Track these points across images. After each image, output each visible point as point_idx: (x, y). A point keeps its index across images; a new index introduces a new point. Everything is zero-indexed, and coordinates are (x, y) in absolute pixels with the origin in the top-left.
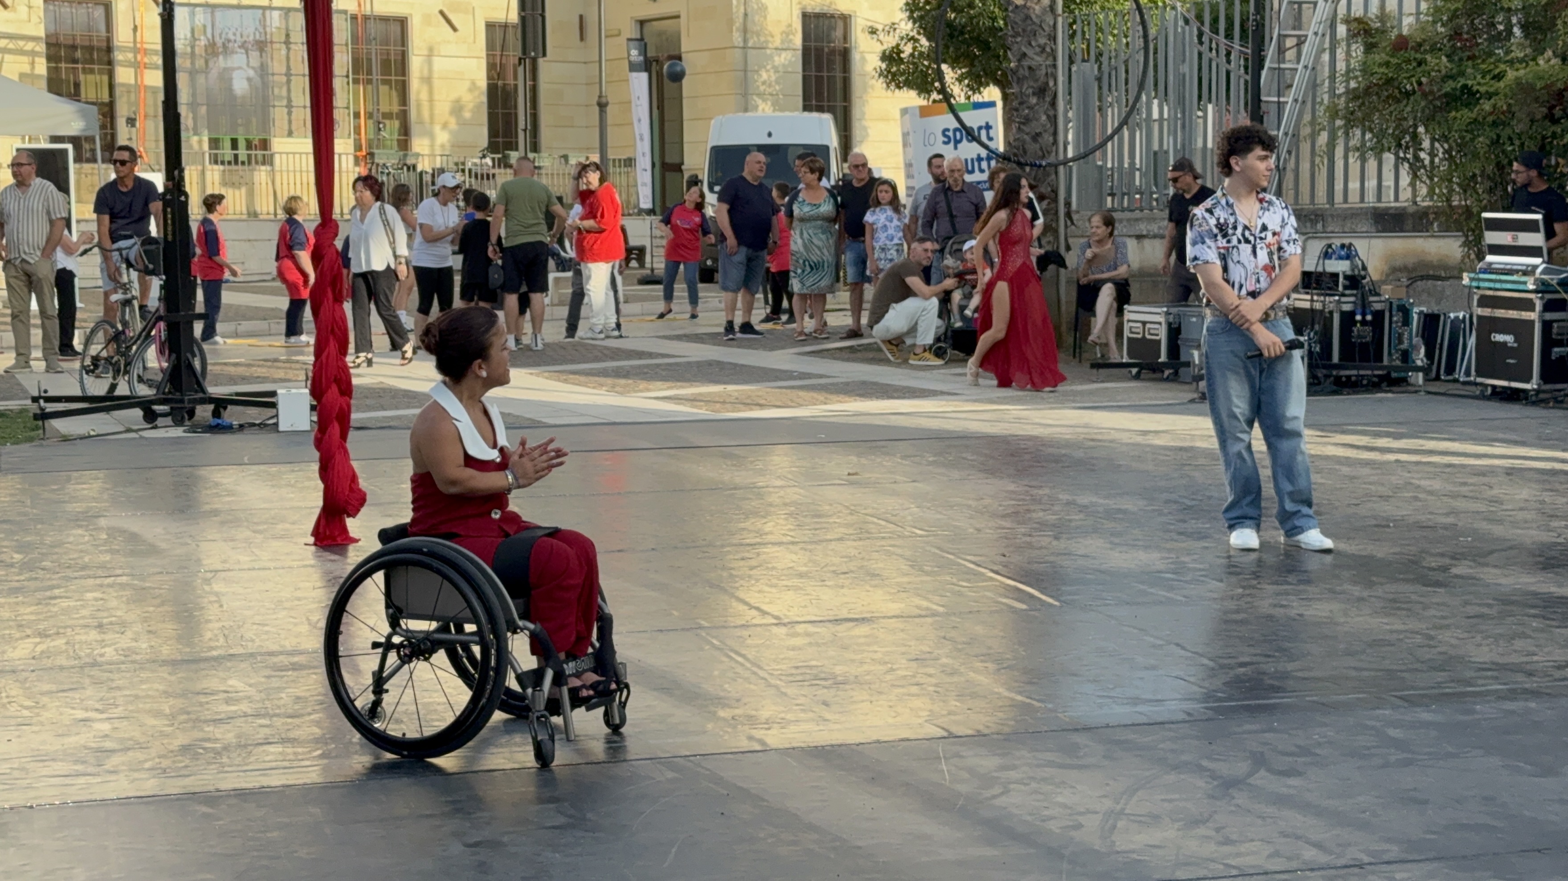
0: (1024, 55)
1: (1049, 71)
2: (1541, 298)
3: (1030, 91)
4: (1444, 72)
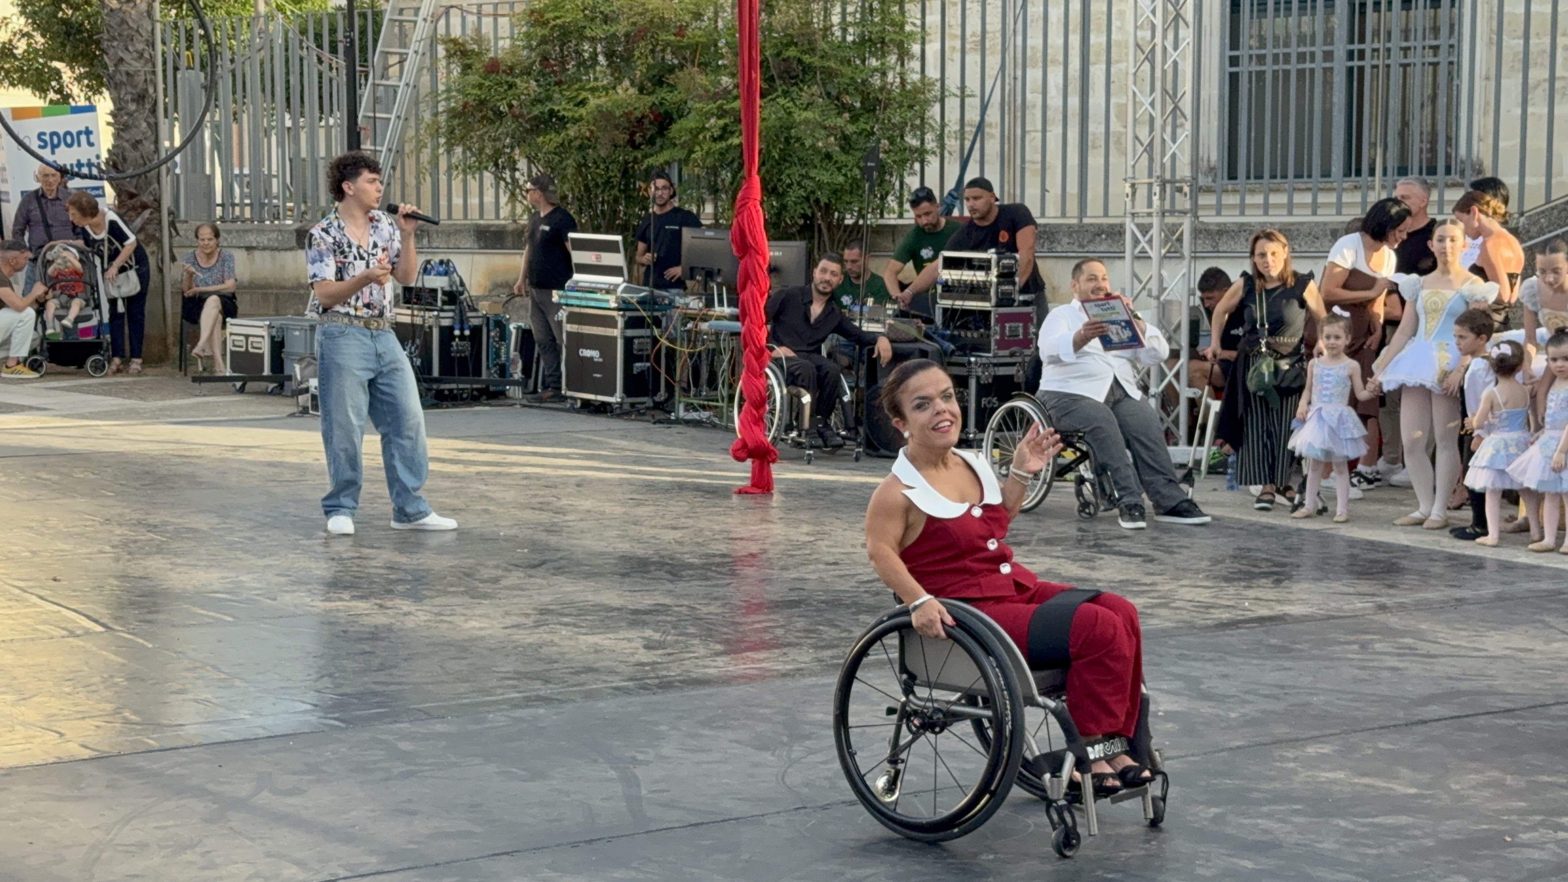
0: (121, 60)
1: (149, 77)
2: (623, 316)
3: (129, 97)
4: (533, 96)
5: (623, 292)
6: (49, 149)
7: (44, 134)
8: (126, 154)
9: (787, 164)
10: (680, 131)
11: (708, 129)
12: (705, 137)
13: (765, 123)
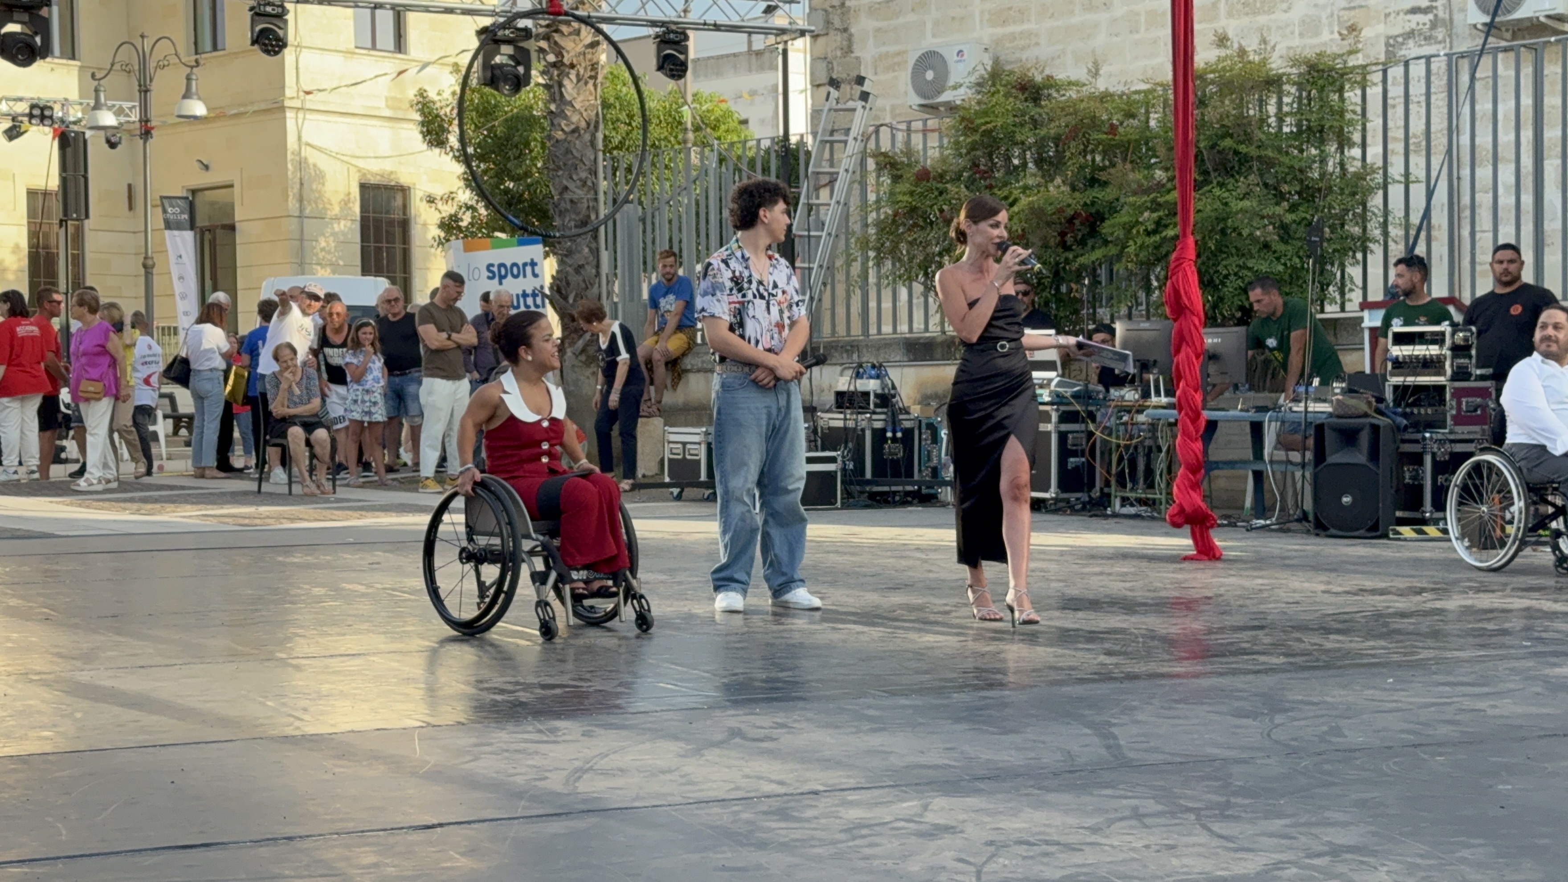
0: (566, 188)
1: (591, 204)
3: (572, 224)
5: (1057, 386)
6: (497, 279)
7: (492, 265)
8: (569, 278)
9: (1224, 256)
10: (1113, 226)
11: (1141, 223)
12: (1138, 232)
13: (1200, 214)
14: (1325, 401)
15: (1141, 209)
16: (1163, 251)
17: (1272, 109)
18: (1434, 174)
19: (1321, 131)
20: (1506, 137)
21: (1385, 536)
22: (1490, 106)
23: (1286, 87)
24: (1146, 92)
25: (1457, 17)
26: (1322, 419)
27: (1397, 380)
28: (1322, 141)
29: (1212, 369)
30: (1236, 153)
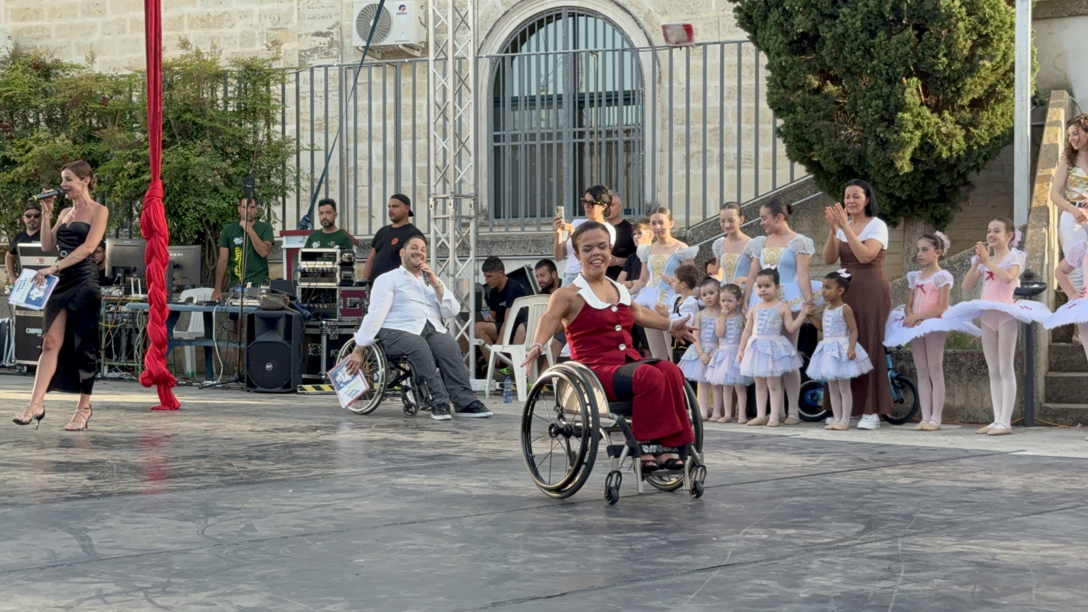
9: (186, 195)
10: (105, 170)
11: (126, 170)
12: (123, 176)
13: (167, 165)
14: (255, 298)
15: (126, 159)
16: (141, 190)
17: (220, 94)
18: (330, 146)
19: (254, 112)
20: (377, 123)
21: (295, 392)
22: (366, 102)
23: (230, 80)
24: (130, 77)
25: (346, 41)
26: (253, 311)
27: (305, 285)
28: (255, 119)
29: (176, 274)
30: (194, 123)
